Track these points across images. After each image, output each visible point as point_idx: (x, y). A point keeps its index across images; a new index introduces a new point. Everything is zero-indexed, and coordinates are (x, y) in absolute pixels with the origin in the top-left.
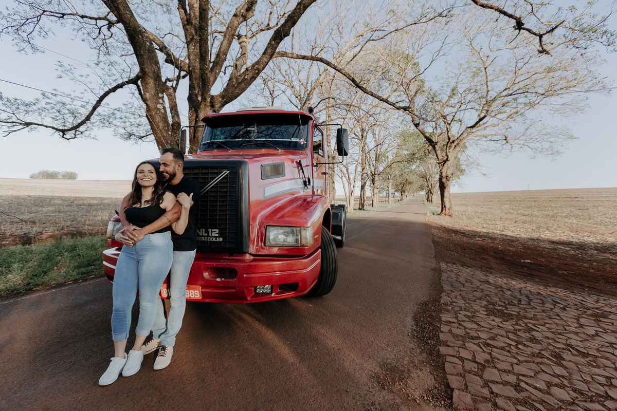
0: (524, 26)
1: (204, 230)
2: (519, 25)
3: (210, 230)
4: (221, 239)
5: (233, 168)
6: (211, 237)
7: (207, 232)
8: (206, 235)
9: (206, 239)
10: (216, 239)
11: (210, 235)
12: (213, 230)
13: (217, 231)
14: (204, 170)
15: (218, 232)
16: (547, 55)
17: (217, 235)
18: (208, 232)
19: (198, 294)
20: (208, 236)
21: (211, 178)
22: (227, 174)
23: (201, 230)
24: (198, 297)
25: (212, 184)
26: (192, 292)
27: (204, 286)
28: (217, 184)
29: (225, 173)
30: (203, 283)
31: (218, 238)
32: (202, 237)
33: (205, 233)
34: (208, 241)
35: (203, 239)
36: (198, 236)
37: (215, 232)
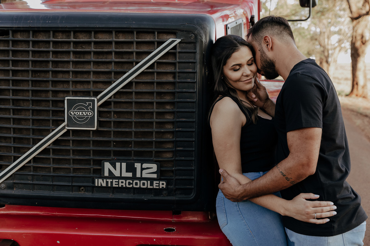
1: (124, 165)
3: (138, 166)
4: (163, 185)
5: (189, 32)
6: (141, 179)
7: (131, 168)
8: (130, 175)
9: (129, 184)
10: (152, 184)
11: (138, 175)
12: (145, 166)
13: (154, 167)
14: (121, 35)
15: (155, 170)
17: (155, 176)
18: (134, 171)
20: (134, 178)
21: (138, 53)
22: (175, 48)
23: (118, 164)
25: (141, 66)
28: (152, 67)
29: (171, 44)
31: (155, 182)
32: (120, 181)
33: (127, 171)
34: (134, 188)
35: (123, 184)
36: (112, 177)
37: (148, 169)
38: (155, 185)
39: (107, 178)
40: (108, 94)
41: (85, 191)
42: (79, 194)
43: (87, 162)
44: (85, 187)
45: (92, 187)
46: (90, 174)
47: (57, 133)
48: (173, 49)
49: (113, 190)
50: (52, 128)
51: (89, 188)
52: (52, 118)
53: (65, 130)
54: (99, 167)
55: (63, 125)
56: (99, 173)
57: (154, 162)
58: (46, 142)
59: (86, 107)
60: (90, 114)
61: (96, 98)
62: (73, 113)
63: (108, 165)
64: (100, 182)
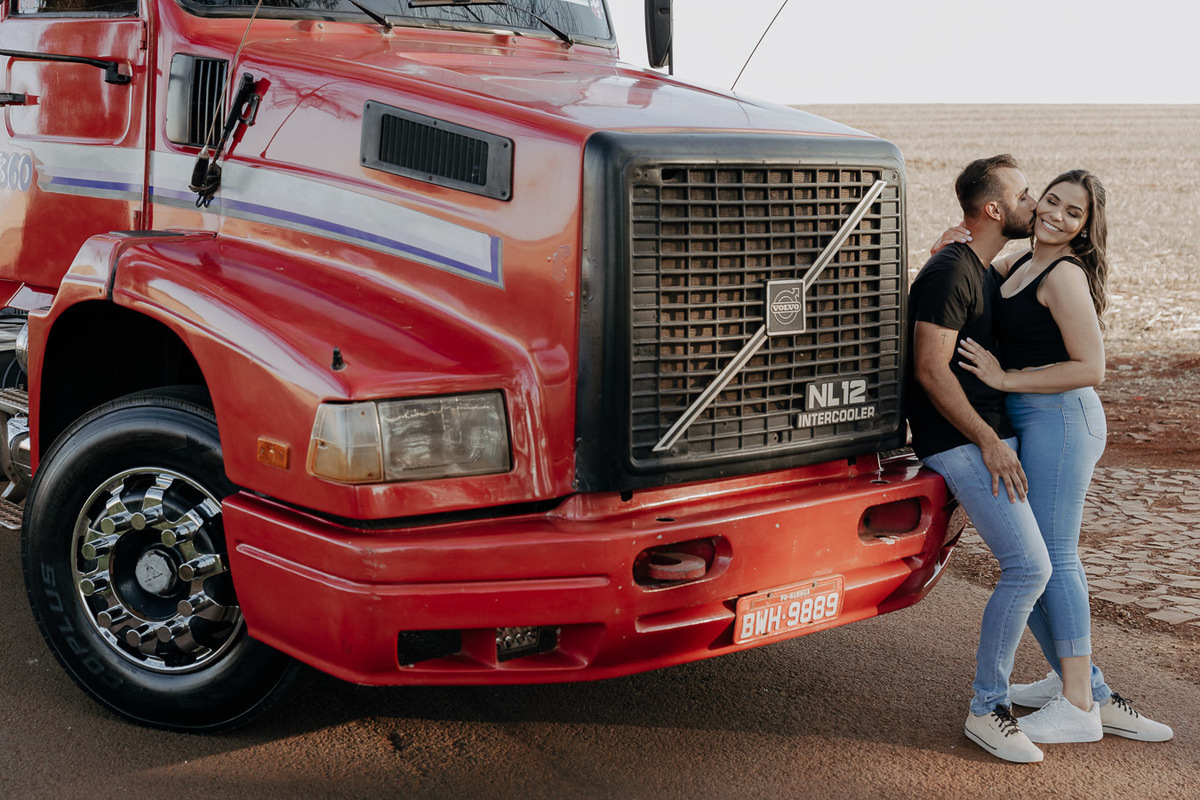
1: (831, 385)
3: (845, 385)
4: (871, 412)
5: (892, 170)
6: (850, 406)
7: (838, 393)
8: (836, 402)
9: (837, 416)
10: (859, 414)
11: (845, 402)
13: (861, 385)
15: (863, 389)
17: (862, 399)
18: (841, 394)
19: (835, 605)
20: (841, 406)
23: (824, 386)
24: (833, 613)
25: (849, 226)
26: (820, 603)
27: (850, 574)
28: (858, 227)
29: (878, 189)
30: (855, 562)
31: (863, 409)
32: (827, 413)
33: (834, 397)
34: (840, 423)
35: (830, 418)
36: (818, 409)
37: (856, 389)
38: (863, 413)
39: (812, 411)
40: (815, 272)
41: (780, 440)
42: (774, 447)
43: (786, 389)
44: (780, 433)
45: (789, 431)
46: (787, 408)
47: (754, 344)
48: (879, 197)
49: (813, 431)
50: (746, 336)
51: (786, 434)
52: (746, 319)
53: (765, 338)
54: (800, 396)
55: (762, 329)
56: (801, 404)
57: (862, 377)
58: (739, 361)
59: (792, 296)
60: (797, 307)
61: (803, 281)
62: (776, 307)
63: (813, 390)
64: (804, 420)
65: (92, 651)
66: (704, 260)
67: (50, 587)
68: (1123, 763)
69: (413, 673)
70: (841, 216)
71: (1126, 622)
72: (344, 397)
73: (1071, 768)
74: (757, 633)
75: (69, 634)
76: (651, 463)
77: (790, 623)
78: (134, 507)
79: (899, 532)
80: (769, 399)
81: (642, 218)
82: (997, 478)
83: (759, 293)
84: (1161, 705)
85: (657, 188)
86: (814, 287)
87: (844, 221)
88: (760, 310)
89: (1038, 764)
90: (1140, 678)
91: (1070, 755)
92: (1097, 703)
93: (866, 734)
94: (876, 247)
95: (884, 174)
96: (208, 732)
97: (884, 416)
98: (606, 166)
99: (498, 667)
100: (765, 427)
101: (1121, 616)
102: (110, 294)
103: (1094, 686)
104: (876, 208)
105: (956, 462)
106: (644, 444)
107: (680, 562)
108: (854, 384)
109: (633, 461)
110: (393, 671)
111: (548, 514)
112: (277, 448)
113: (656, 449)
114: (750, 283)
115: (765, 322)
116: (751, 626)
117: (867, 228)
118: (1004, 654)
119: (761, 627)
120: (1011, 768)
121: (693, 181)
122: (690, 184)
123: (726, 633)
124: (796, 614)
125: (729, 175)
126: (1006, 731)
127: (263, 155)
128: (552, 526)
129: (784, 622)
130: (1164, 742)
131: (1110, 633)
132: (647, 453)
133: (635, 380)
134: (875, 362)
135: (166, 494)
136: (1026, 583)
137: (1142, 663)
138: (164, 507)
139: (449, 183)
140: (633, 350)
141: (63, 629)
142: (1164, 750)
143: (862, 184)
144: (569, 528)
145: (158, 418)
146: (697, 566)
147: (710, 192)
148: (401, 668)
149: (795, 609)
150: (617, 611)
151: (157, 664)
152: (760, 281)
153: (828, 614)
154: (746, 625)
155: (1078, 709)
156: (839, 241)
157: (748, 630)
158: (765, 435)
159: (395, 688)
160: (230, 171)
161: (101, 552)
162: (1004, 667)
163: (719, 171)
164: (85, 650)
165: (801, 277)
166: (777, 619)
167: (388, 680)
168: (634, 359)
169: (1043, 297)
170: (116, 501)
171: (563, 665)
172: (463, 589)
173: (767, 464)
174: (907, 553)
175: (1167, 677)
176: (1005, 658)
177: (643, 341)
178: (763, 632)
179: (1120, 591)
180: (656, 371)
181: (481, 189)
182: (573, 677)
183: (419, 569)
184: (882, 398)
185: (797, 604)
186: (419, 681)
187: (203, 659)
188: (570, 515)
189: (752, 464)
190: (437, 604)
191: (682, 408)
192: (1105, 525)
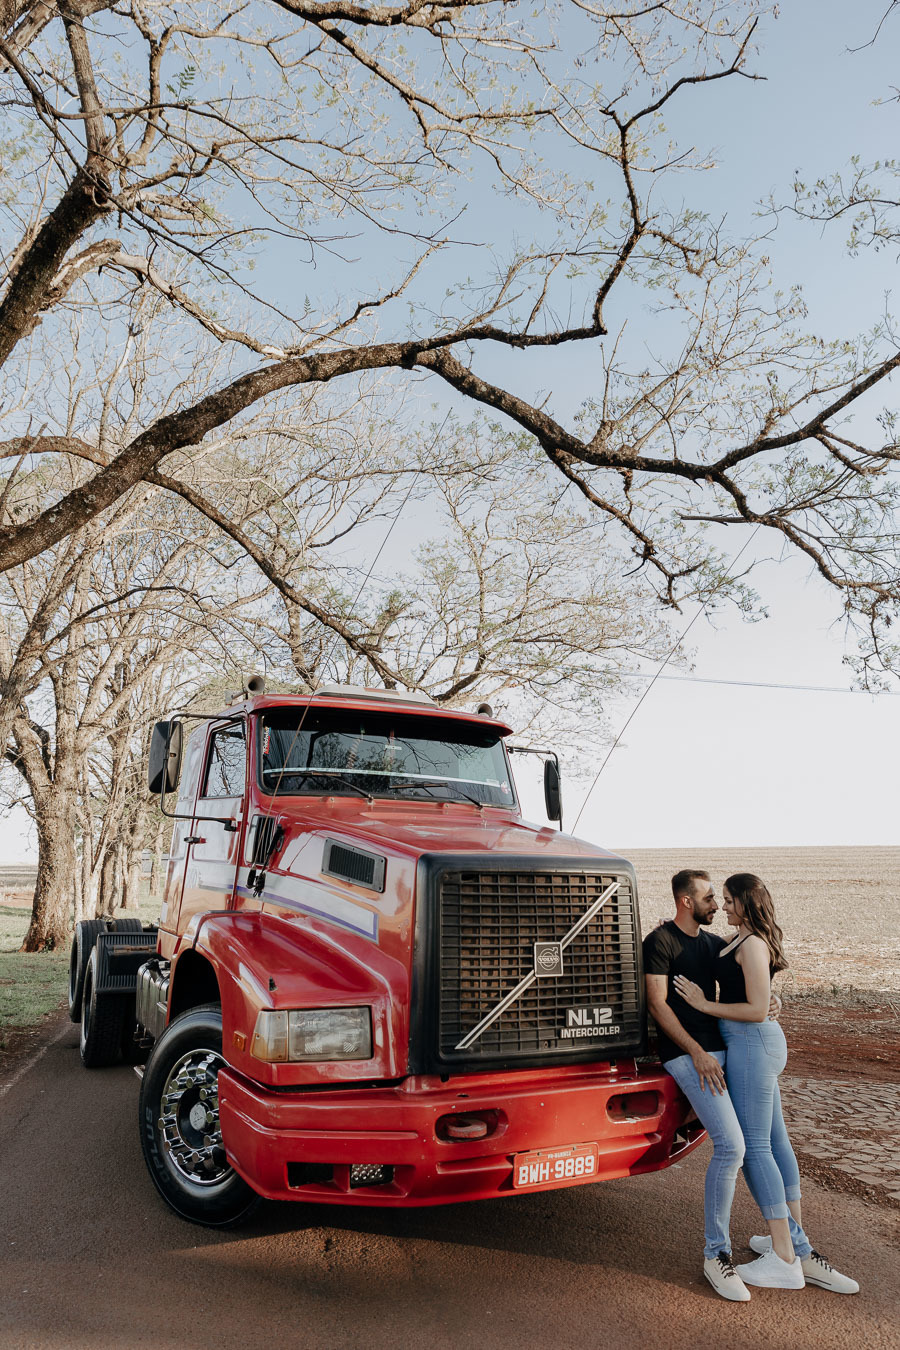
0: (656, 557)
1: (585, 1011)
2: (648, 553)
3: (596, 1011)
4: (617, 1030)
6: (600, 1025)
7: (591, 1016)
8: (590, 1022)
9: (590, 1032)
10: (608, 1031)
11: (597, 1023)
13: (609, 1011)
15: (610, 1014)
16: (674, 609)
17: (610, 1021)
18: (593, 1017)
19: (592, 1164)
20: (593, 1025)
23: (580, 1011)
24: (591, 1170)
25: (594, 910)
26: (580, 1162)
27: (603, 1142)
28: (601, 910)
29: (613, 888)
30: (605, 1134)
31: (611, 1027)
32: (583, 1029)
33: (588, 1018)
34: (593, 1036)
35: (585, 1033)
36: (575, 1026)
37: (605, 1014)
38: (611, 1030)
39: (571, 1027)
40: (569, 937)
41: (549, 1046)
42: (544, 1050)
43: (552, 1012)
44: (549, 1041)
45: (556, 1040)
46: (554, 1025)
47: (527, 982)
48: (616, 892)
49: (573, 1041)
50: (521, 977)
51: (553, 1042)
52: (521, 966)
53: (534, 978)
54: (562, 1017)
55: (532, 972)
56: (563, 1023)
57: (609, 1006)
58: (517, 993)
59: (553, 953)
60: (556, 959)
61: (560, 943)
62: (540, 959)
63: (571, 1013)
64: (565, 1033)
65: (165, 1167)
66: (493, 929)
67: (149, 1123)
68: (812, 1309)
69: (297, 1192)
70: (588, 904)
71: (869, 1198)
72: (271, 1007)
73: (769, 1309)
74: (531, 1181)
75: (155, 1154)
76: (453, 1057)
77: (557, 1176)
78: (192, 1073)
79: (641, 1115)
80: (539, 1018)
81: (448, 903)
82: (702, 1078)
83: (530, 950)
84: (865, 1265)
85: (459, 885)
86: (569, 947)
87: (590, 907)
88: (531, 961)
89: (746, 1302)
90: (859, 1242)
91: (775, 1297)
92: (798, 1258)
93: (635, 1268)
94: (616, 923)
95: (618, 879)
96: (220, 1228)
97: (628, 1034)
98: (428, 872)
99: (350, 1192)
100: (537, 1037)
101: (867, 1193)
102: (194, 945)
103: (797, 1243)
104: (614, 899)
105: (678, 1066)
106: (450, 1044)
107: (469, 1125)
108: (602, 1010)
109: (442, 1055)
110: (284, 1189)
111: (396, 1088)
112: (241, 1038)
113: (457, 1048)
114: (524, 943)
115: (533, 968)
116: (526, 1175)
117: (610, 911)
118: (720, 1211)
119: (534, 1177)
120: (725, 1303)
121: (483, 881)
122: (480, 883)
123: (508, 1179)
124: (562, 1169)
125: (509, 879)
126: (725, 1273)
127: (289, 869)
128: (395, 1096)
129: (552, 1175)
130: (853, 1294)
131: (854, 1205)
132: (451, 1050)
133: (444, 1002)
134: (620, 997)
135: (209, 1066)
136: (727, 1157)
137: (866, 1231)
138: (207, 1075)
139: (357, 882)
140: (441, 983)
141: (152, 1151)
142: (849, 1301)
143: (603, 884)
144: (408, 1098)
145: (211, 1019)
146: (479, 1130)
147: (495, 888)
148: (289, 1188)
149: (560, 1166)
150: (423, 1157)
151: (197, 1179)
152: (530, 943)
153: (587, 1171)
154: (521, 1175)
155: (782, 1261)
156: (587, 918)
157: (524, 1178)
158: (538, 1042)
159: (286, 1203)
160: (270, 877)
161: (171, 1101)
162: (721, 1220)
163: (501, 876)
164: (162, 1166)
165: (559, 941)
166: (547, 1172)
167: (282, 1196)
168: (442, 989)
169: (738, 958)
170: (184, 1069)
171: (391, 1194)
172: (325, 1136)
173: (540, 1062)
174: (647, 1130)
175: (880, 1244)
176: (720, 1214)
177: (449, 977)
178: (536, 1180)
179: (875, 1175)
180: (458, 997)
181: (370, 886)
182: (397, 1204)
183: (299, 1119)
184: (626, 1021)
185: (562, 1162)
186: (301, 1198)
187: (220, 1176)
188: (408, 1090)
189: (528, 1061)
190: (311, 1145)
191: (476, 1022)
192: (891, 1126)
